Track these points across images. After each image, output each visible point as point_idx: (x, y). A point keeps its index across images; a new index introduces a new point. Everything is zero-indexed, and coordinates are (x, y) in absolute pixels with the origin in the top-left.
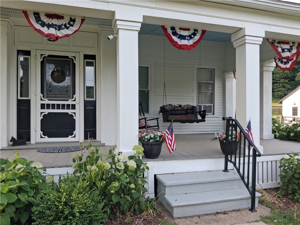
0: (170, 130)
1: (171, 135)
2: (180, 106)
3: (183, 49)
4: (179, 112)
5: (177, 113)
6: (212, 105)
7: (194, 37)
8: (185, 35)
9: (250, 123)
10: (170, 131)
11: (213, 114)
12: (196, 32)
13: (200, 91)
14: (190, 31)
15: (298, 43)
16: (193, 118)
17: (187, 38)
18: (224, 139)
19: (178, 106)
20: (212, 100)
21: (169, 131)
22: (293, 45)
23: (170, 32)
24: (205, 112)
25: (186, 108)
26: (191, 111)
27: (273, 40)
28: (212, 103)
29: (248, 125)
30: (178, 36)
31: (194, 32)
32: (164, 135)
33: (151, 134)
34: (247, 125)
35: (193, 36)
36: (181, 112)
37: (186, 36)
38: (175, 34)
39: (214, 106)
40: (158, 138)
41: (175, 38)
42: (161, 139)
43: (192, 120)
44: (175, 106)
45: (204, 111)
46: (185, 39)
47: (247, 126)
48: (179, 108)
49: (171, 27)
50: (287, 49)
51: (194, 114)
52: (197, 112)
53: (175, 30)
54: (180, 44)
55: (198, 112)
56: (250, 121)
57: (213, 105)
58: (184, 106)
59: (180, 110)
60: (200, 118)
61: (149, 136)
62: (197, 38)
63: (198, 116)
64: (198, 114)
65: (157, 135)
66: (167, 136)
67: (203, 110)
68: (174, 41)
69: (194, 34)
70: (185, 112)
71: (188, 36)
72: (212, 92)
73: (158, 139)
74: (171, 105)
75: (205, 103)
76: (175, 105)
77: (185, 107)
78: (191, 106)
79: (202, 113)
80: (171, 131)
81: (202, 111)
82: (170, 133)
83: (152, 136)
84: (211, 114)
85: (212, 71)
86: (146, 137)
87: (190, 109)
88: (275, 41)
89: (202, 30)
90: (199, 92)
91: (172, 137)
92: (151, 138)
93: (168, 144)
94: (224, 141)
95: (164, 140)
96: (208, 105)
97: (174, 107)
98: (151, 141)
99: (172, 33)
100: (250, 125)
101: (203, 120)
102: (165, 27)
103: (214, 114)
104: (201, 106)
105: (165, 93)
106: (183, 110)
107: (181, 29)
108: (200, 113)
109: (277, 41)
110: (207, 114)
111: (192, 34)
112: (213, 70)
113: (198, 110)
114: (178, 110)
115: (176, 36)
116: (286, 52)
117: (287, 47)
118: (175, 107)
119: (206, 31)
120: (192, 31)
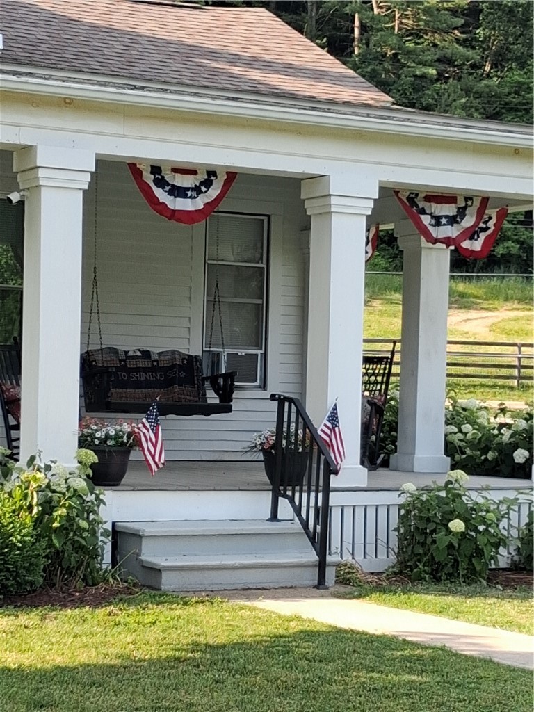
0: (152, 419)
1: (152, 430)
2: (146, 354)
3: (179, 220)
4: (143, 376)
5: (135, 378)
6: (259, 352)
7: (206, 192)
8: (185, 185)
9: (335, 409)
10: (152, 422)
11: (260, 387)
12: (212, 178)
13: (217, 300)
14: (197, 176)
15: (480, 198)
16: (190, 401)
17: (189, 193)
18: (273, 447)
19: (139, 354)
20: (259, 336)
21: (149, 422)
22: (467, 205)
23: (149, 178)
24: (233, 381)
25: (165, 363)
26: (183, 374)
27: (413, 194)
28: (258, 346)
29: (331, 413)
30: (167, 188)
31: (206, 177)
32: (136, 430)
33: (109, 428)
34: (328, 414)
35: (203, 189)
36: (150, 376)
37: (188, 189)
38: (161, 183)
39: (265, 355)
40: (125, 437)
41: (161, 194)
42: (132, 438)
43: (186, 405)
44: (126, 353)
45: (230, 376)
46: (185, 196)
47: (329, 417)
48: (141, 364)
49: (152, 167)
50: (446, 217)
51: (194, 384)
52: (204, 379)
53: (160, 174)
54: (172, 208)
55: (207, 378)
56: (335, 405)
57: (263, 351)
58: (160, 354)
59: (145, 370)
60: (212, 397)
61: (104, 433)
62: (214, 192)
63: (207, 392)
64: (207, 384)
65: (121, 431)
66: (144, 434)
67: (224, 372)
68: (158, 200)
69: (208, 183)
70: (161, 376)
71: (192, 189)
72: (259, 301)
73: (125, 439)
74: (114, 351)
75: (233, 346)
76: (127, 350)
77: (162, 358)
78: (184, 354)
79: (221, 381)
80: (154, 423)
81: (222, 375)
82: (151, 426)
83: (112, 433)
84: (256, 387)
85: (263, 220)
86: (98, 435)
87: (182, 368)
88: (417, 195)
89: (228, 173)
90: (213, 302)
91: (156, 435)
92: (108, 437)
93: (146, 452)
94: (273, 451)
95: (137, 442)
96: (242, 352)
97: (123, 357)
98: (110, 443)
99: (154, 181)
100: (336, 414)
101: (225, 407)
102: (138, 166)
103: (264, 386)
104: (218, 355)
105: (95, 304)
106: (154, 369)
107: (175, 170)
108: (214, 380)
109: (422, 195)
110: (238, 387)
111: (202, 183)
112: (265, 219)
113: (206, 372)
114: (137, 370)
115: (163, 188)
116: (444, 225)
117: (449, 210)
118: (128, 358)
119: (236, 173)
120: (202, 177)
